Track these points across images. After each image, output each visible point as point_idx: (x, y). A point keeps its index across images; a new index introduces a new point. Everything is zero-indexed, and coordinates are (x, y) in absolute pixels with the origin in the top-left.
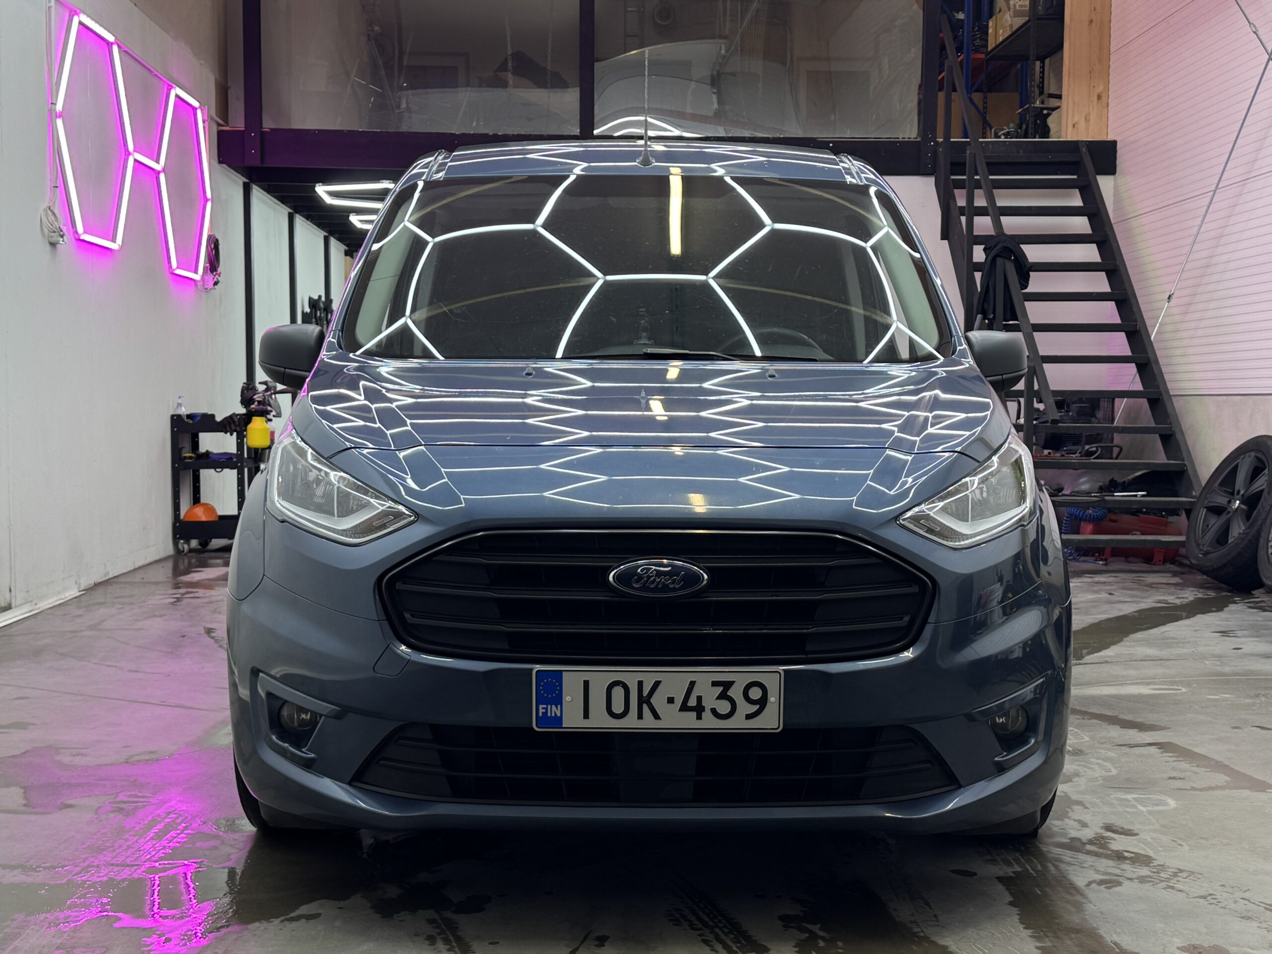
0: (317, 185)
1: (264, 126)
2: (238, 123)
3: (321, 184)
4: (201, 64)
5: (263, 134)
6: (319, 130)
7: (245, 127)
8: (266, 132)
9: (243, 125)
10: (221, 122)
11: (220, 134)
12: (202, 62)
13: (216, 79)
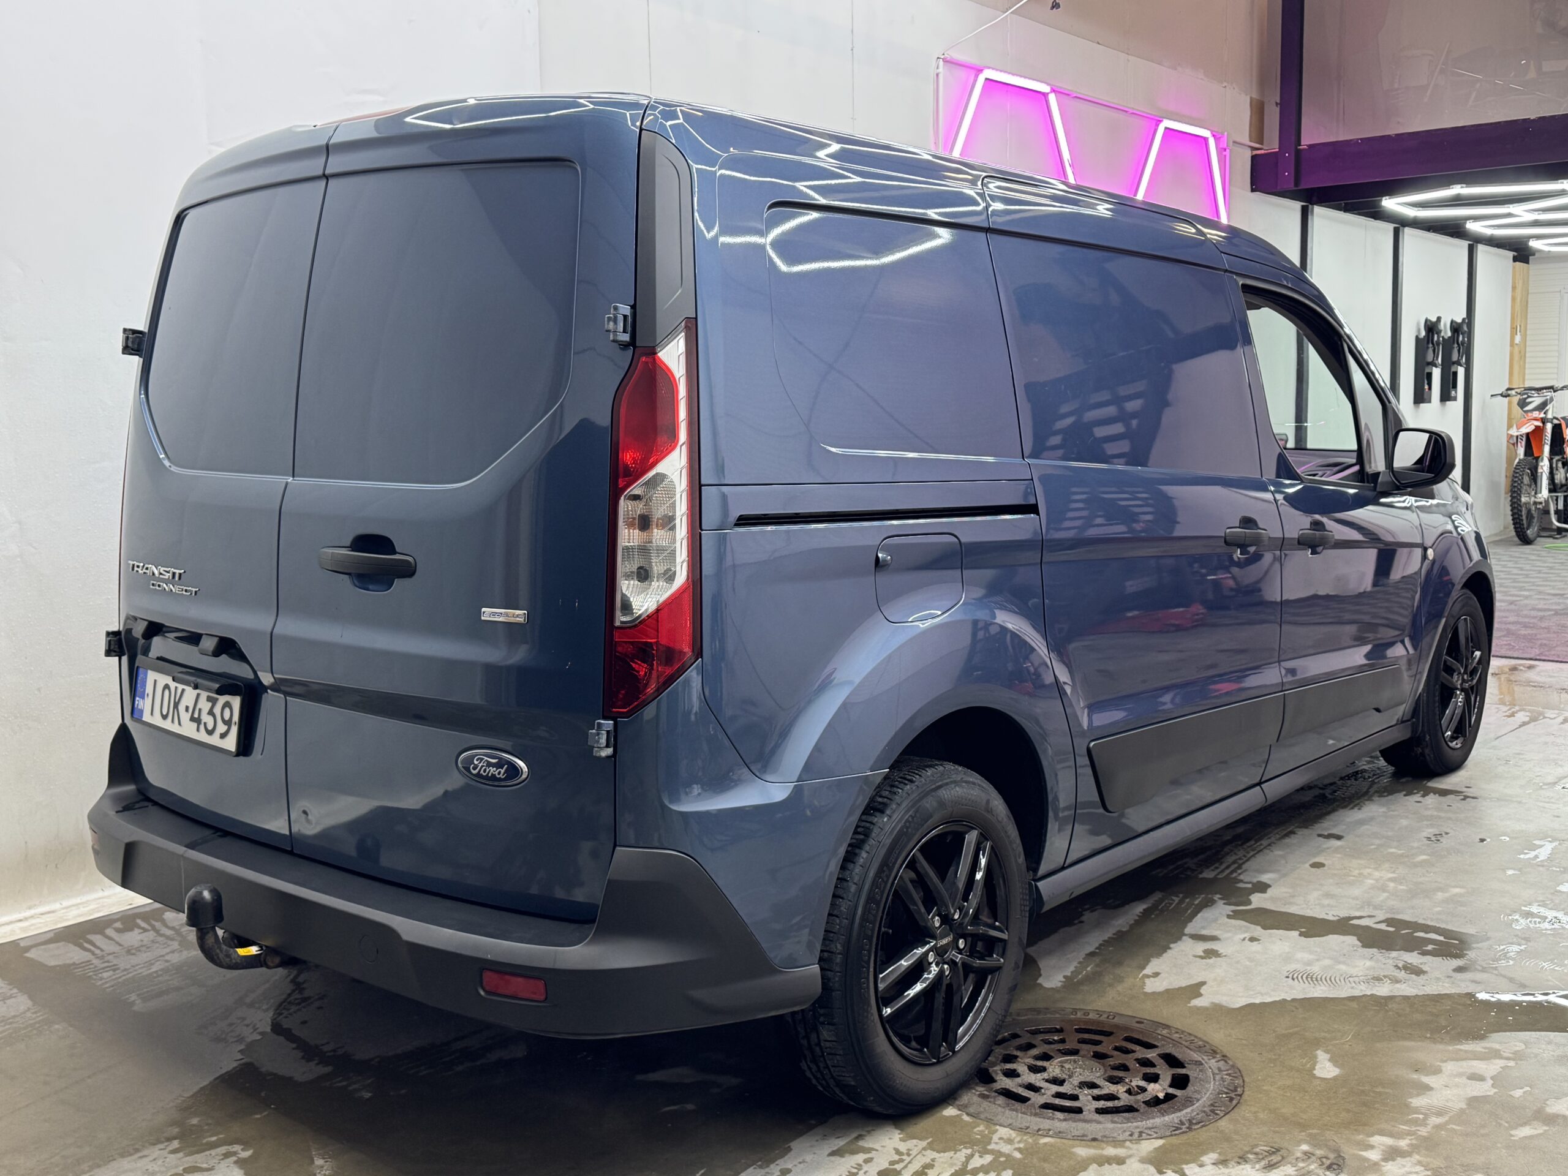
0: (1384, 198)
1: (1302, 144)
2: (1272, 144)
3: (1387, 197)
4: (1225, 87)
5: (1298, 153)
6: (1361, 139)
7: (1279, 148)
8: (1304, 149)
9: (1277, 146)
10: (1257, 146)
11: (1254, 158)
12: (1225, 84)
13: (1251, 98)
